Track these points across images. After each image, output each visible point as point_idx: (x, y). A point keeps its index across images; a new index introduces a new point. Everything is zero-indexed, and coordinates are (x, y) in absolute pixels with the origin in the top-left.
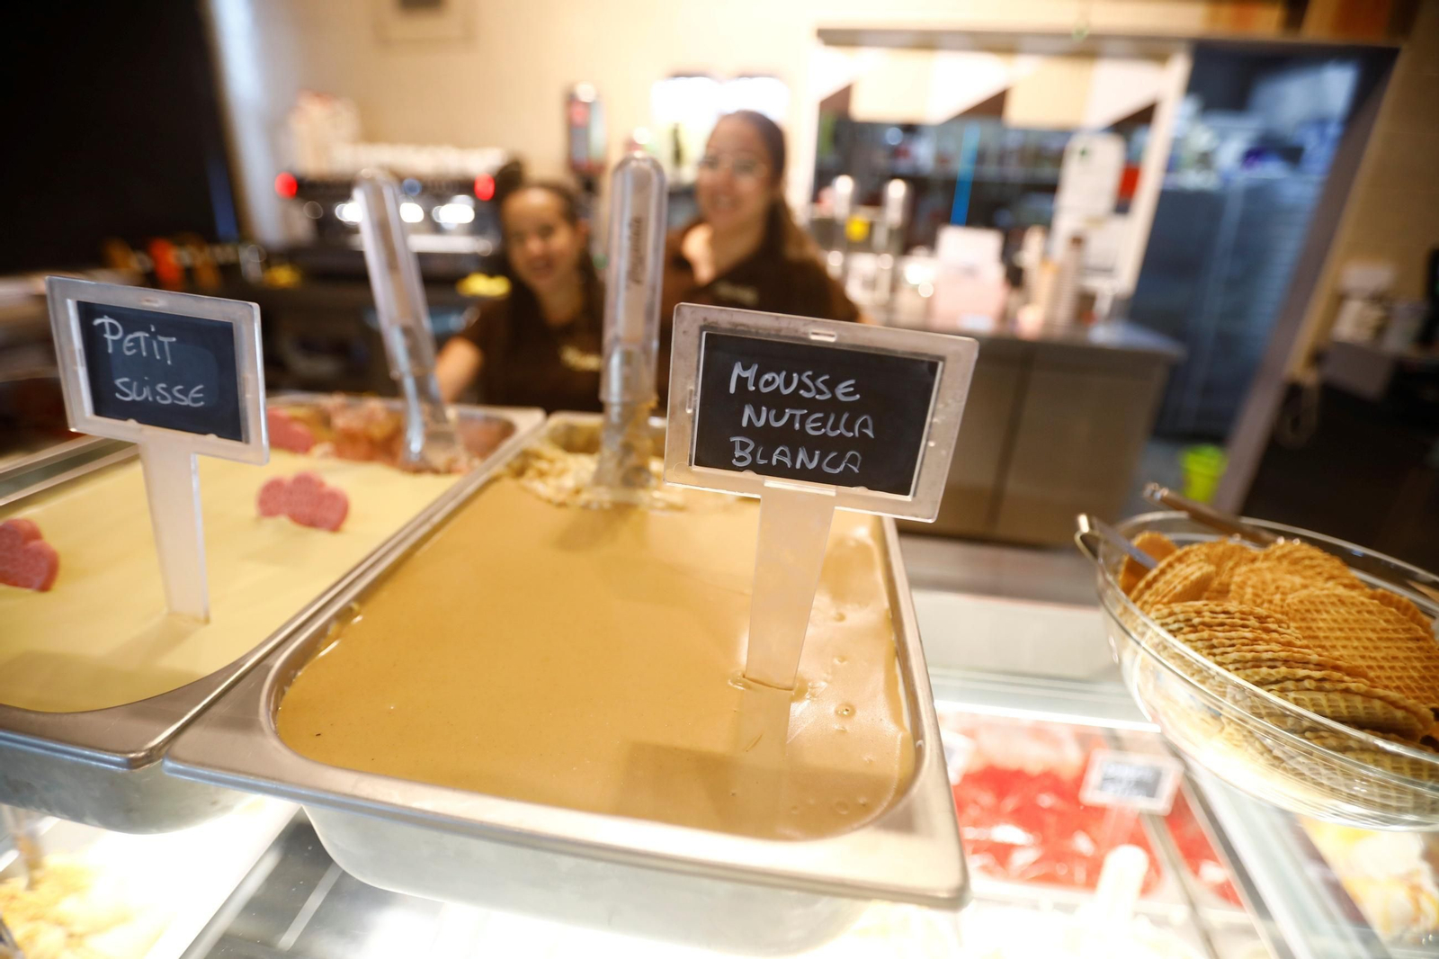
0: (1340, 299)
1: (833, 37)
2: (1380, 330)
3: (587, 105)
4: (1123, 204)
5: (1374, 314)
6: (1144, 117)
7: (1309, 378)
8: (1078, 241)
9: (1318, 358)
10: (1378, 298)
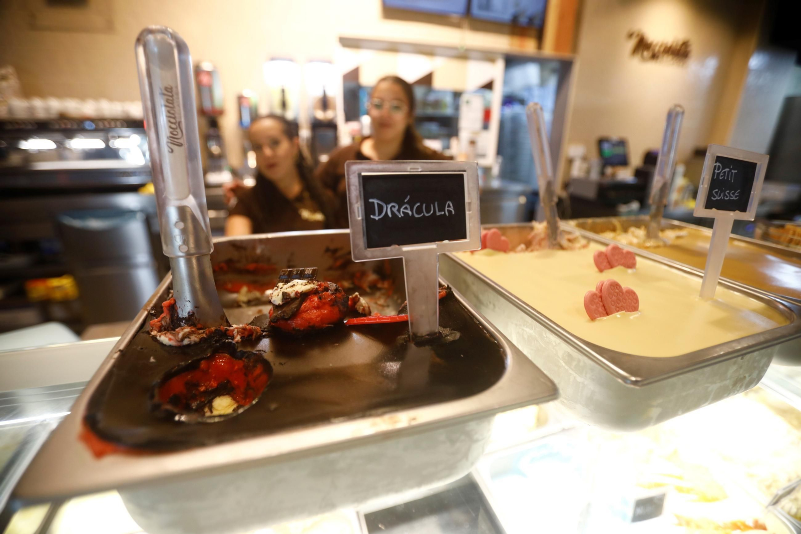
0: (570, 162)
1: (348, 43)
2: (588, 171)
3: (209, 73)
4: (486, 126)
5: (585, 166)
6: (489, 86)
7: (564, 195)
8: (473, 143)
9: (566, 186)
10: (585, 159)
